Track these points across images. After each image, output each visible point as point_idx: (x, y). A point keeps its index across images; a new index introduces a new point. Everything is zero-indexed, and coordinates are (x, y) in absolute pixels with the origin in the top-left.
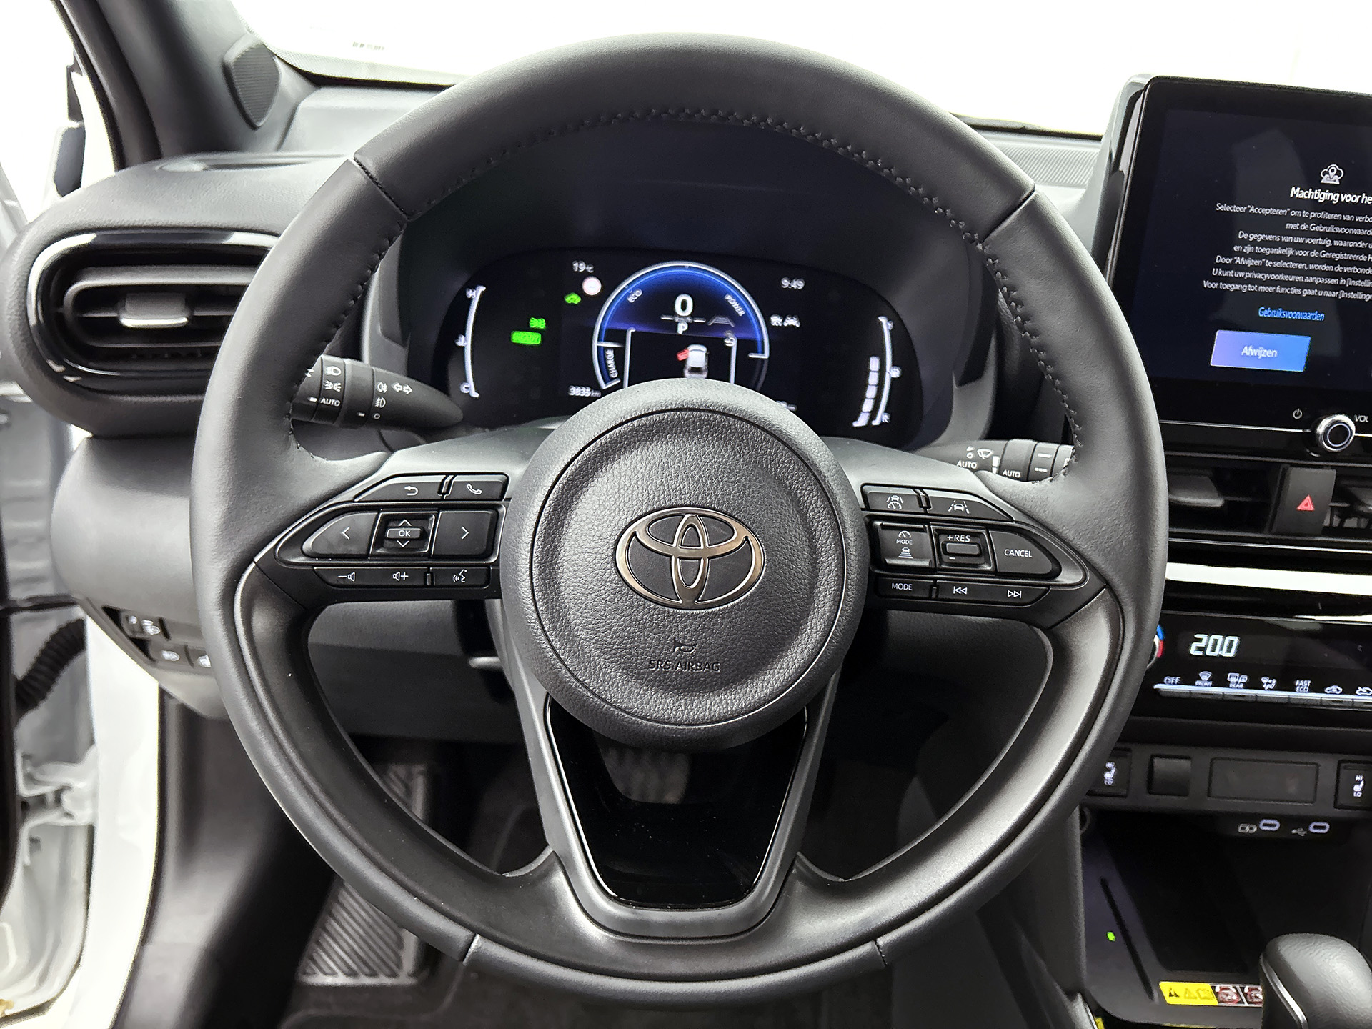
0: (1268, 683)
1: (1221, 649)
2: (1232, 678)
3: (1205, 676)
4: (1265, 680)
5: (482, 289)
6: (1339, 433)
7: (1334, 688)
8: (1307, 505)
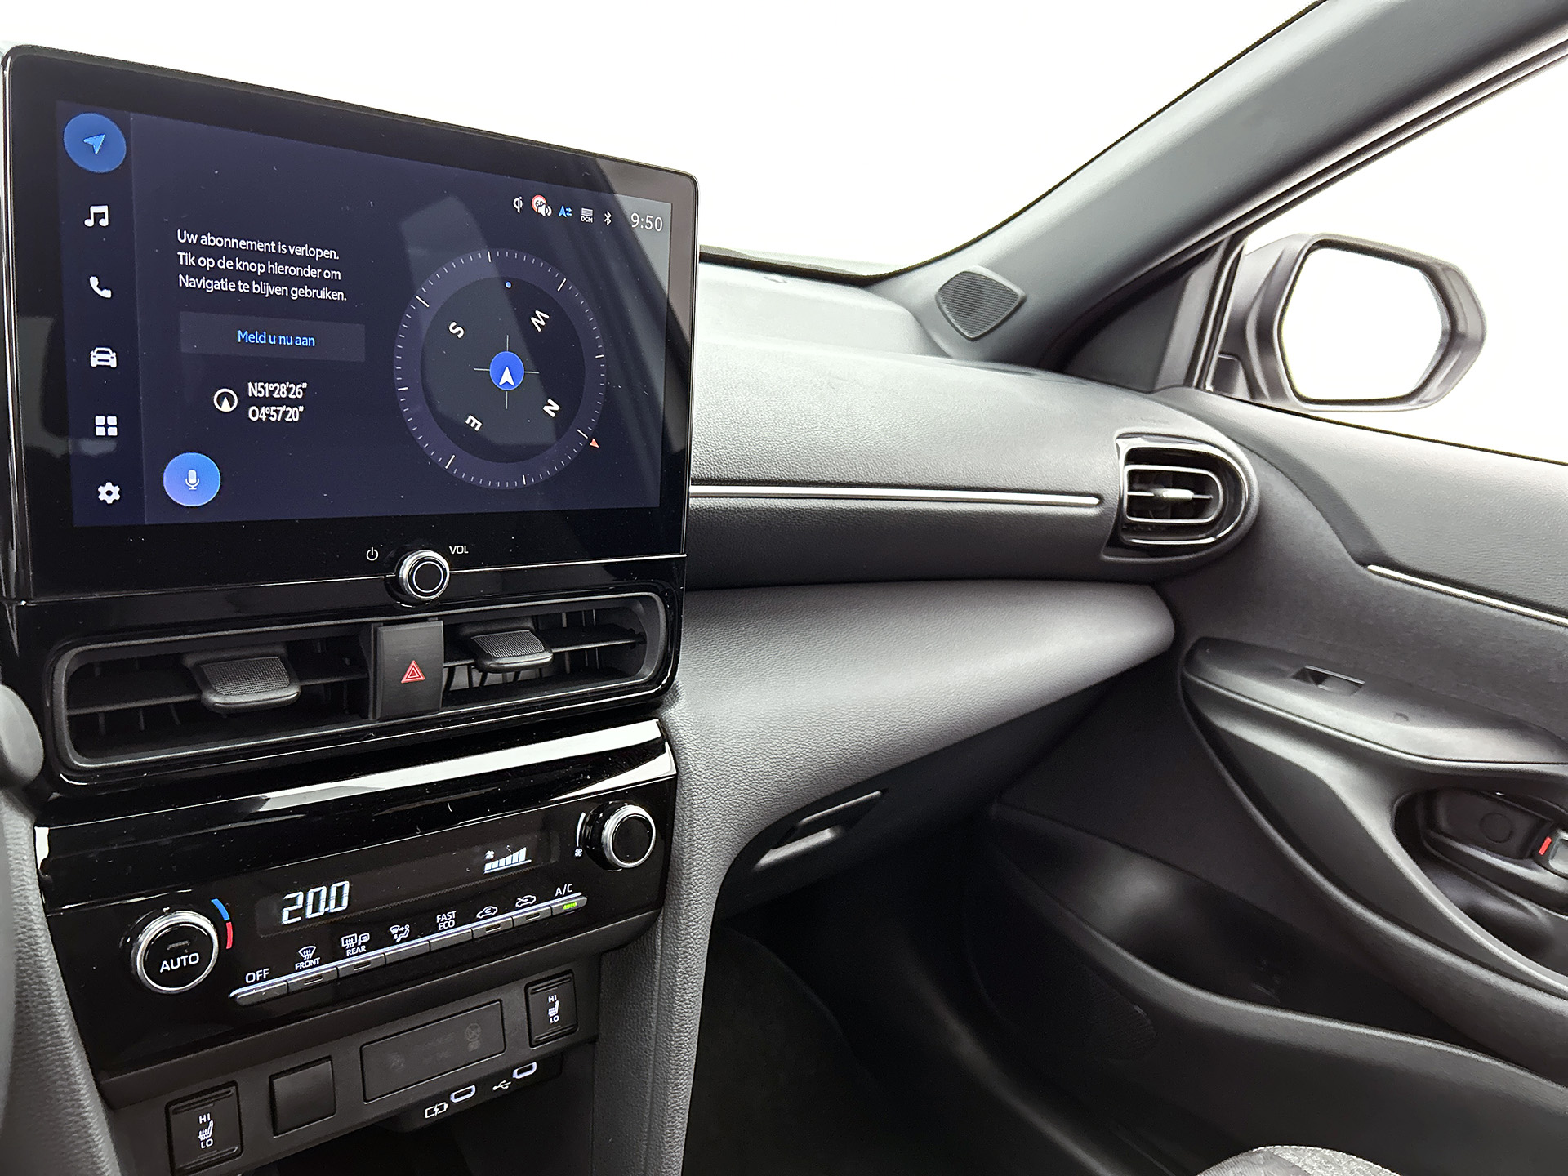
0: (399, 933)
1: (327, 905)
2: (348, 942)
3: (307, 952)
4: (394, 930)
6: (427, 574)
7: (487, 910)
8: (413, 674)
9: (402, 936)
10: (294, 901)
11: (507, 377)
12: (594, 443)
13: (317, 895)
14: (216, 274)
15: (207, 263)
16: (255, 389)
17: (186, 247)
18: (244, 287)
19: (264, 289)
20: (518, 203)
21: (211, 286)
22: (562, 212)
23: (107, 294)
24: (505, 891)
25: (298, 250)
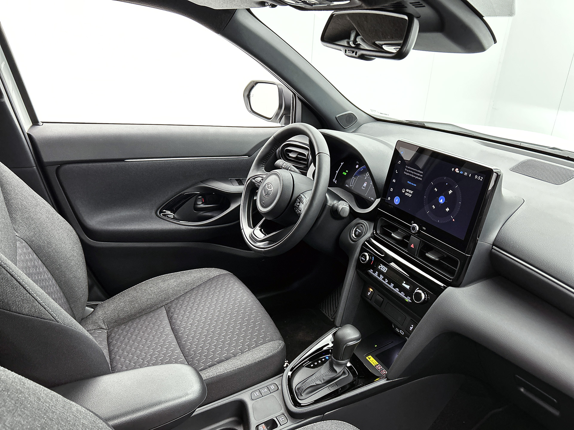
2: (381, 276)
3: (377, 273)
4: (386, 280)
5: (343, 163)
7: (397, 289)
8: (412, 246)
9: (386, 281)
10: (381, 266)
11: (441, 201)
12: (454, 220)
13: (383, 267)
14: (408, 172)
15: (408, 171)
16: (407, 190)
17: (406, 168)
18: (410, 175)
19: (412, 176)
20: (453, 169)
21: (407, 174)
22: (461, 172)
23: (397, 172)
24: (402, 289)
25: (418, 171)
